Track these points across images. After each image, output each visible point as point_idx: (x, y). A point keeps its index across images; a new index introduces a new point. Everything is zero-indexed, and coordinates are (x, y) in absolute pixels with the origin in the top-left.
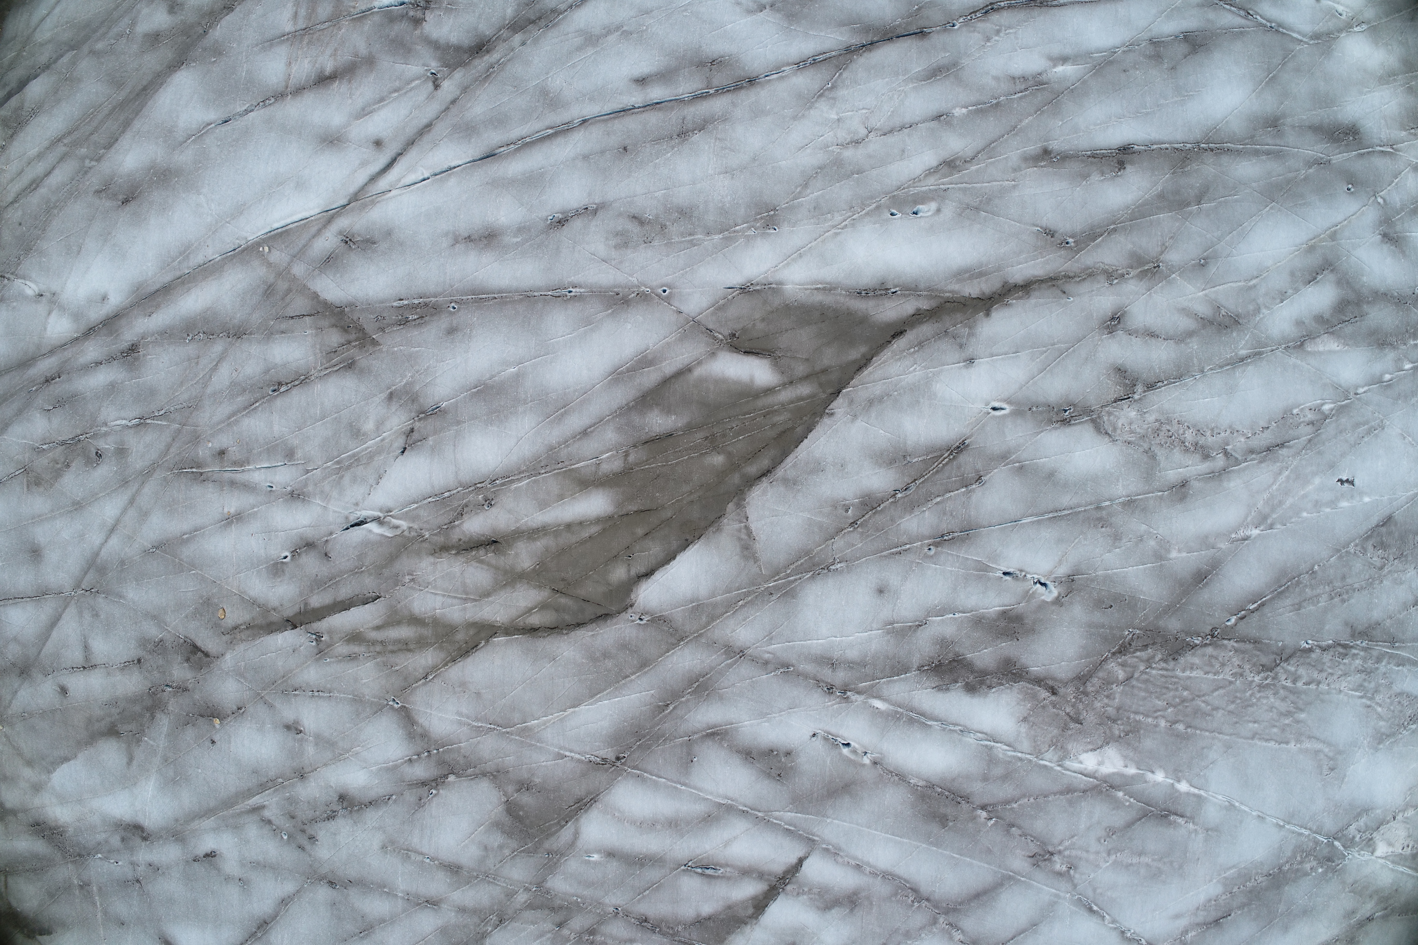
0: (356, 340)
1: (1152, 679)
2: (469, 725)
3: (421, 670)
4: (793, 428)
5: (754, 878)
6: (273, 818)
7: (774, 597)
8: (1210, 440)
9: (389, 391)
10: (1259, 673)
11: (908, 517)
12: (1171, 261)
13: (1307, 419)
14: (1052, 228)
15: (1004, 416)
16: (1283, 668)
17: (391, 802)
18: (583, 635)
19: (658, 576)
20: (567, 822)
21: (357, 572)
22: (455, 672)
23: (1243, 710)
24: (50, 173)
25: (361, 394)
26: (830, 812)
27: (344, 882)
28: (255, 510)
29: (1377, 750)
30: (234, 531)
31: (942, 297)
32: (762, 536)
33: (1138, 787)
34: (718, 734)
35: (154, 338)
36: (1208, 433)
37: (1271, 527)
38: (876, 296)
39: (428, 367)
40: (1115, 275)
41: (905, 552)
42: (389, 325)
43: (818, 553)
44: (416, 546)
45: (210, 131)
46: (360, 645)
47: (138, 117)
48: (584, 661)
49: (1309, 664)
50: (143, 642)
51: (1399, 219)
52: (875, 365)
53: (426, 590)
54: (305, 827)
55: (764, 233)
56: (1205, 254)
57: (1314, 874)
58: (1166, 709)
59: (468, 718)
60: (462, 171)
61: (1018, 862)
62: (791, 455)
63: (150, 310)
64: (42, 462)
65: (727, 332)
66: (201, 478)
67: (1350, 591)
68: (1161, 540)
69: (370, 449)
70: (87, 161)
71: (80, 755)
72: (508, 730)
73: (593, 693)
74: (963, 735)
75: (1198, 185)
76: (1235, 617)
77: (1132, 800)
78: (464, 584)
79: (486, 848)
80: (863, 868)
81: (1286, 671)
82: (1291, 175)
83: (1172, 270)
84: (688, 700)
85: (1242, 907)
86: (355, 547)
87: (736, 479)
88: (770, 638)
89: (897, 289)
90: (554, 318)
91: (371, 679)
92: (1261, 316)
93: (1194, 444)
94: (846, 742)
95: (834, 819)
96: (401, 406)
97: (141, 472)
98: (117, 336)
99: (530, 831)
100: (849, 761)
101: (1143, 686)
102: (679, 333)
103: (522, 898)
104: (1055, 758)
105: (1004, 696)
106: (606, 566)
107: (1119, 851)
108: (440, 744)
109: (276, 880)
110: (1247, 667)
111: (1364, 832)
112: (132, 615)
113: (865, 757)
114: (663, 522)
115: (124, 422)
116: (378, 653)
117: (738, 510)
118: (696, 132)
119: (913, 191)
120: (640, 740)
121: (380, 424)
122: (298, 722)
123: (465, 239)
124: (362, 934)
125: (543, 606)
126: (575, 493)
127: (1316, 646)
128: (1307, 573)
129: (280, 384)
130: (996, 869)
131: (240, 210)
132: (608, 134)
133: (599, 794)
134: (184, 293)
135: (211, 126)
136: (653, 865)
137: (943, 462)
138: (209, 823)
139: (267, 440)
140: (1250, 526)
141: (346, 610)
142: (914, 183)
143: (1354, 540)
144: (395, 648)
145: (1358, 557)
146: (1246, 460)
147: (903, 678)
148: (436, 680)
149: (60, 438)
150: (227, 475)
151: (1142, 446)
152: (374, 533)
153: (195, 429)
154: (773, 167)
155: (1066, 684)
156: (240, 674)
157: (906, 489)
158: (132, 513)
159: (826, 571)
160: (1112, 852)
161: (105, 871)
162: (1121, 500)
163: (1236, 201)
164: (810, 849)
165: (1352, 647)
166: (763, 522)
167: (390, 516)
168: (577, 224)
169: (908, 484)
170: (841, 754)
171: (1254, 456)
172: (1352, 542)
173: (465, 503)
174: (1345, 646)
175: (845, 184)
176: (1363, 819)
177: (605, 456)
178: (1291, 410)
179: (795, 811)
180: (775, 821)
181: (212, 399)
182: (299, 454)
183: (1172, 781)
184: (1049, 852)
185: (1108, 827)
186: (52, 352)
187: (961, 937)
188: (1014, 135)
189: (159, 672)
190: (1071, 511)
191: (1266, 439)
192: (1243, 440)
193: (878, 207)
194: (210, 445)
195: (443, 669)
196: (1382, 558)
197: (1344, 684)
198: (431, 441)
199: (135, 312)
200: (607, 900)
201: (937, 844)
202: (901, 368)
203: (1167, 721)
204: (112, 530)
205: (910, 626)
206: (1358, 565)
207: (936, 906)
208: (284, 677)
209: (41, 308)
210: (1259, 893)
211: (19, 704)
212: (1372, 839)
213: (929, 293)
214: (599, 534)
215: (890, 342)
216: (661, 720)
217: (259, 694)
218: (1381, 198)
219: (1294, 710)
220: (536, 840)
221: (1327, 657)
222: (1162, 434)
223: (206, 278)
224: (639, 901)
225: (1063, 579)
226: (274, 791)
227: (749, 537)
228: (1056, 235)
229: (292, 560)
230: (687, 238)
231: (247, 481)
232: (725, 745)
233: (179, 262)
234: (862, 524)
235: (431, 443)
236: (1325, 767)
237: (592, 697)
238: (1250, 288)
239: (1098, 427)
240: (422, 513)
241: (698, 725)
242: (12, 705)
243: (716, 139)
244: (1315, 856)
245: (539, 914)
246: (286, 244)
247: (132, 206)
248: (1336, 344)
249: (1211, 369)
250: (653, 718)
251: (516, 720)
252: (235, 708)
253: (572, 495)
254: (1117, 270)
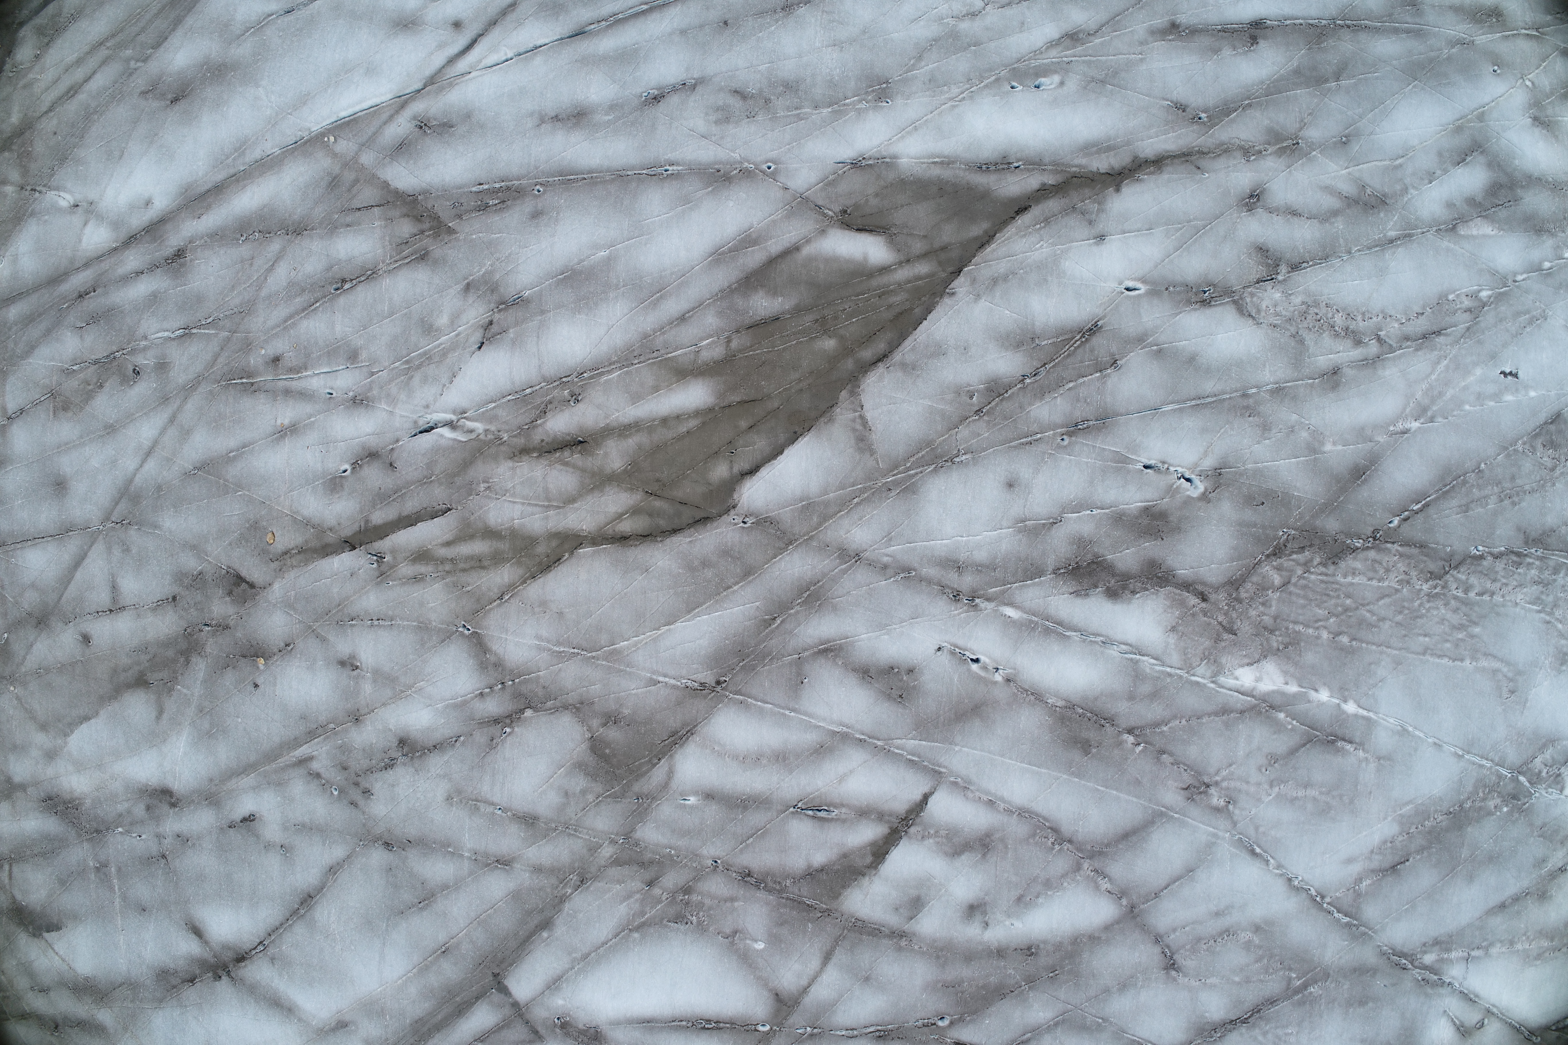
0: (430, 230)
1: (1310, 585)
2: (549, 650)
3: (496, 590)
4: (911, 309)
5: (873, 820)
6: (322, 771)
7: (893, 493)
8: (1361, 325)
9: (466, 282)
10: (1427, 581)
11: (1038, 404)
12: (1311, 138)
13: (1463, 306)
14: (1183, 102)
15: (1139, 295)
16: (1453, 576)
17: (458, 744)
18: (680, 542)
19: (764, 472)
20: (659, 759)
21: (425, 483)
22: (534, 590)
23: (1412, 622)
24: (90, 77)
25: (434, 286)
26: (958, 738)
27: (402, 842)
28: (312, 419)
29: (1560, 672)
30: (288, 444)
31: (1069, 172)
32: (878, 426)
33: (1301, 707)
34: (832, 651)
35: (203, 241)
36: (1359, 318)
37: (1432, 420)
38: (997, 170)
39: (510, 254)
40: (1252, 151)
41: (1036, 443)
42: (467, 211)
43: (940, 444)
44: (493, 450)
45: (271, 22)
46: (427, 564)
47: (191, 13)
48: (680, 571)
49: (1481, 572)
50: (180, 577)
51: (1549, 103)
52: (998, 241)
53: (504, 498)
54: (359, 779)
55: (876, 106)
56: (1347, 131)
57: (1498, 813)
58: (1328, 619)
59: (548, 642)
60: (548, 49)
61: (1171, 796)
62: (909, 338)
63: (199, 212)
64: (73, 384)
65: (837, 209)
66: (252, 389)
67: (1521, 494)
68: (1314, 431)
69: (444, 346)
70: (132, 63)
71: (102, 712)
72: (594, 654)
73: (691, 607)
74: (1105, 647)
75: (1336, 61)
76: (1398, 518)
77: (1294, 722)
78: (546, 490)
79: (566, 794)
80: (996, 805)
81: (1456, 580)
82: (1433, 54)
83: (1312, 147)
84: (797, 612)
85: (1421, 850)
86: (425, 454)
87: (849, 364)
88: (889, 539)
89: (1020, 163)
90: (650, 197)
91: (439, 602)
92: (1409, 196)
93: (1344, 329)
94: (974, 657)
95: (963, 747)
96: (478, 297)
97: (184, 387)
98: (161, 242)
99: (617, 772)
100: (980, 678)
101: (1302, 592)
102: (786, 210)
103: (607, 851)
104: (1208, 674)
105: (1149, 602)
106: (705, 463)
107: (1282, 782)
108: (516, 674)
109: (324, 845)
110: (1414, 573)
111: (1551, 767)
112: (167, 546)
113: (997, 674)
114: (769, 413)
115: (166, 334)
116: (448, 572)
117: (851, 399)
118: (801, 5)
119: (1034, 63)
120: (744, 660)
121: (455, 318)
122: (354, 656)
123: (552, 118)
124: (422, 904)
125: (635, 511)
126: (672, 384)
127: (1488, 553)
128: (1473, 471)
129: (344, 281)
130: (1146, 804)
131: (303, 100)
132: (708, 9)
133: (696, 726)
134: (239, 191)
135: (272, 17)
136: (758, 807)
137: (1075, 345)
138: (248, 781)
139: (328, 342)
140: (1409, 419)
141: (412, 525)
142: (1035, 55)
143: (1522, 437)
144: (467, 566)
145: (1528, 456)
146: (1400, 348)
147: (1037, 582)
148: (512, 601)
149: (93, 357)
150: (281, 384)
151: (1288, 330)
152: (445, 438)
153: (246, 336)
154: (884, 40)
155: (1216, 589)
156: (289, 605)
157: (1035, 375)
158: (172, 432)
159: (950, 464)
160: (1275, 783)
161: (126, 847)
162: (1269, 387)
163: (1377, 78)
164: (937, 783)
165: (1526, 555)
166: (880, 411)
167: (465, 418)
168: (674, 100)
169: (1038, 369)
170: (969, 670)
171: (1409, 343)
172: (1519, 439)
173: (549, 400)
174: (1518, 554)
175: (961, 56)
176: (1548, 751)
177: (705, 343)
178: (1446, 296)
179: (919, 738)
180: (896, 751)
181: (267, 302)
182: (364, 355)
183: (1337, 701)
184: (1205, 783)
185: (1270, 753)
186: (87, 265)
187: (1108, 886)
188: (1139, 8)
189: (197, 609)
190: (1215, 399)
191: (1421, 325)
192: (1396, 325)
193: (997, 80)
194: (263, 352)
195: (521, 587)
196: (1553, 459)
197: (1520, 596)
198: (512, 333)
199: (183, 215)
200: (705, 852)
201: (1079, 775)
202: (1027, 245)
203: (1329, 632)
204: (149, 453)
205: (1044, 524)
206: (1527, 465)
207: (1079, 850)
208: (339, 605)
209: (77, 219)
210: (1439, 834)
211: (34, 659)
212: (1559, 775)
213: (1054, 168)
214: (699, 428)
215: (1014, 218)
216: (767, 636)
217: (310, 627)
218: (1530, 80)
219: (1467, 623)
220: (625, 782)
221: (1500, 565)
222: (1309, 317)
223: (264, 173)
224: (741, 851)
225: (1209, 473)
226: (325, 739)
227: (865, 427)
228: (1188, 110)
229: (352, 473)
230: (794, 112)
231: (304, 389)
232: (840, 663)
233: (234, 159)
234: (988, 411)
235: (512, 335)
236: (1505, 690)
237: (689, 612)
238: (1397, 167)
239: (1241, 309)
240: (501, 413)
241: (809, 641)
242: (26, 662)
243: (823, 11)
244: (1499, 793)
245: (626, 870)
246: (354, 133)
247: (182, 105)
248: (1490, 229)
249: (1359, 250)
250: (759, 634)
251: (602, 642)
252: (282, 644)
253: (668, 386)
254: (1254, 146)
